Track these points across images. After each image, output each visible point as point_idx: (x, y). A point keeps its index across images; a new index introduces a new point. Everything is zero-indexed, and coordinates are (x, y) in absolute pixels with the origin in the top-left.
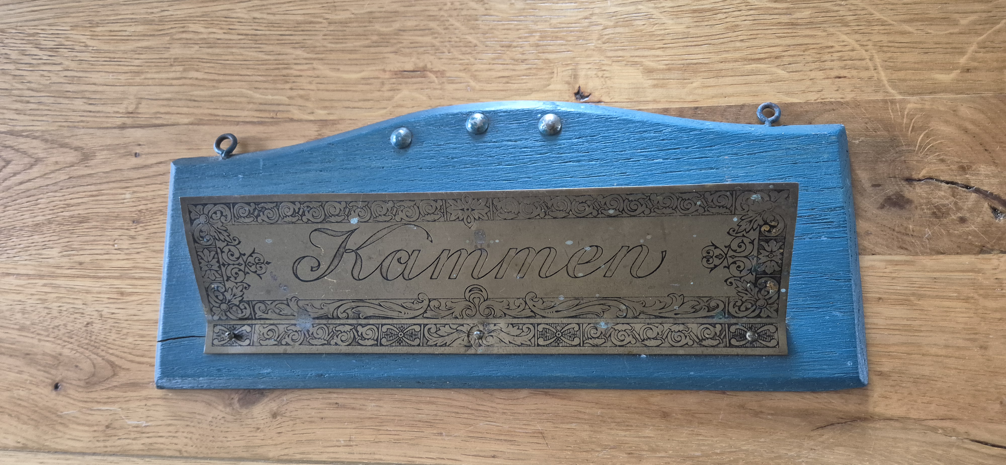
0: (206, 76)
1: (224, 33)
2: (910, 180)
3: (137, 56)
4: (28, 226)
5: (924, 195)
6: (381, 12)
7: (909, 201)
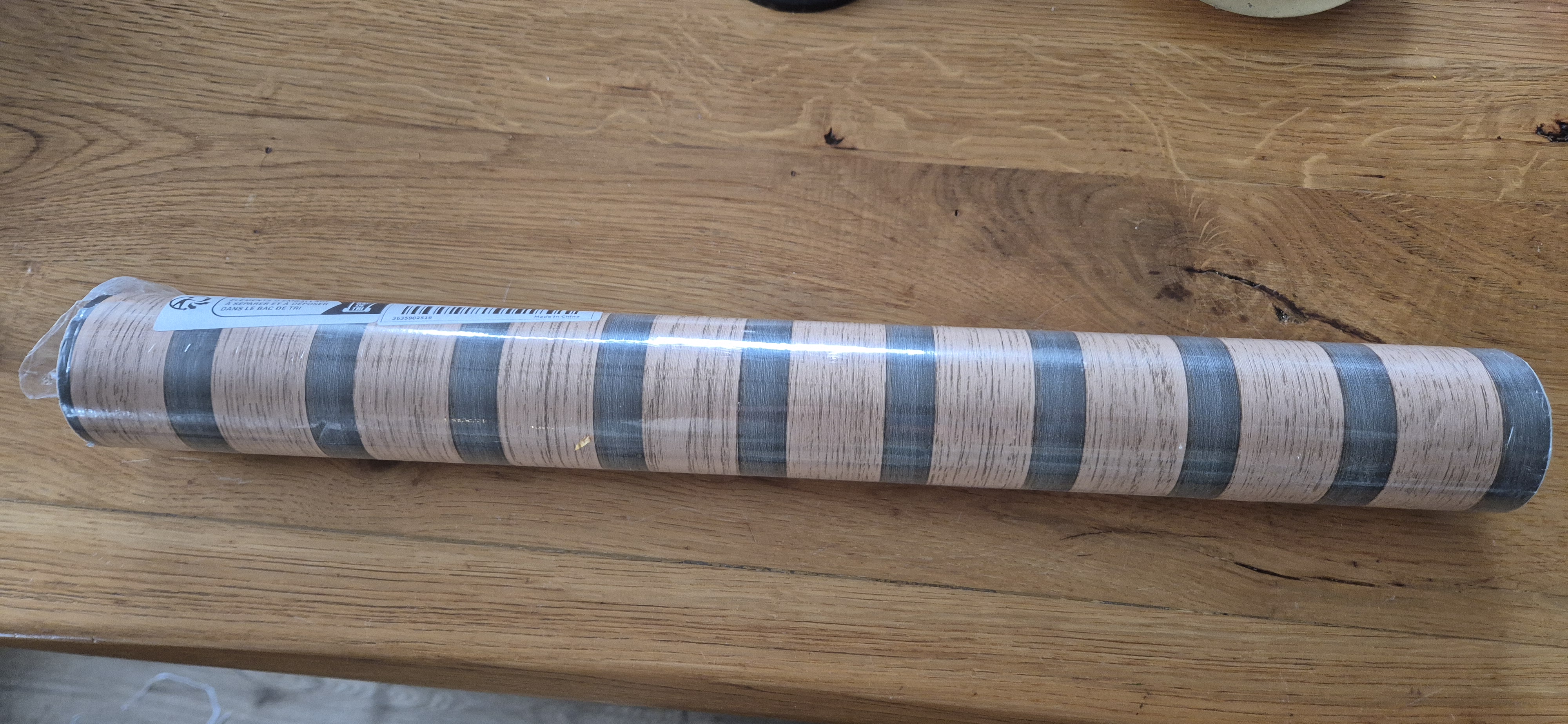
0: (371, 65)
1: (401, 16)
2: (1191, 270)
3: (282, 31)
4: (109, 224)
5: (1205, 288)
6: (601, 15)
7: (1188, 294)
